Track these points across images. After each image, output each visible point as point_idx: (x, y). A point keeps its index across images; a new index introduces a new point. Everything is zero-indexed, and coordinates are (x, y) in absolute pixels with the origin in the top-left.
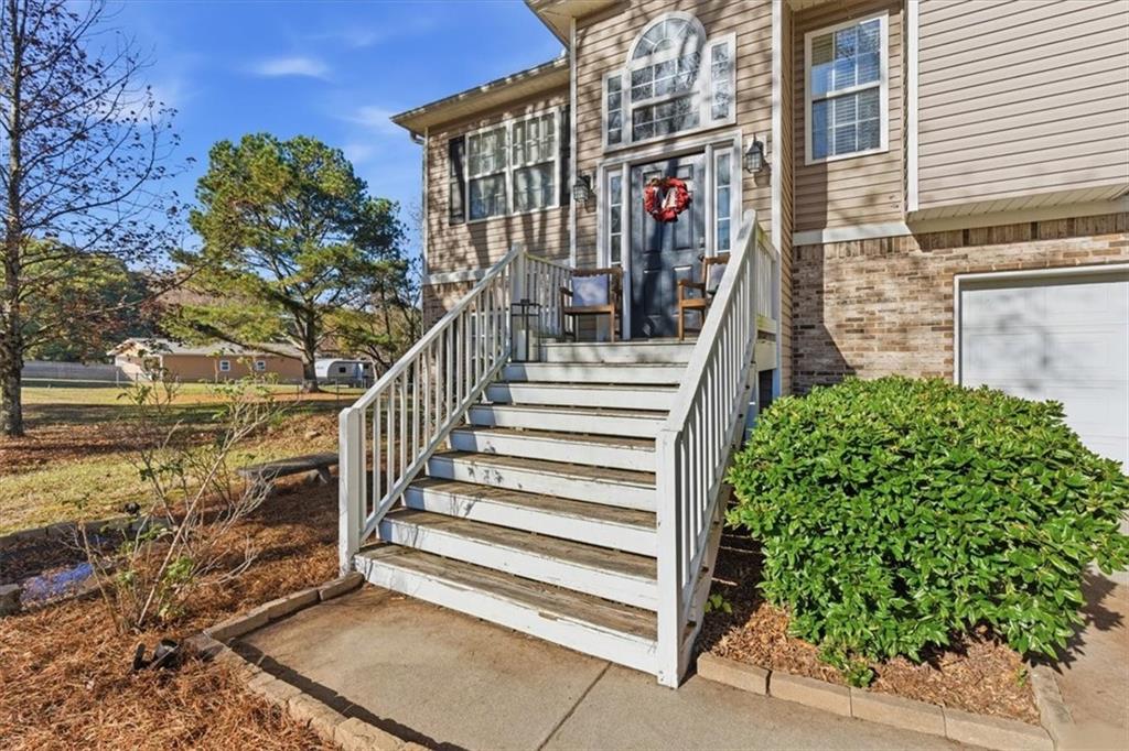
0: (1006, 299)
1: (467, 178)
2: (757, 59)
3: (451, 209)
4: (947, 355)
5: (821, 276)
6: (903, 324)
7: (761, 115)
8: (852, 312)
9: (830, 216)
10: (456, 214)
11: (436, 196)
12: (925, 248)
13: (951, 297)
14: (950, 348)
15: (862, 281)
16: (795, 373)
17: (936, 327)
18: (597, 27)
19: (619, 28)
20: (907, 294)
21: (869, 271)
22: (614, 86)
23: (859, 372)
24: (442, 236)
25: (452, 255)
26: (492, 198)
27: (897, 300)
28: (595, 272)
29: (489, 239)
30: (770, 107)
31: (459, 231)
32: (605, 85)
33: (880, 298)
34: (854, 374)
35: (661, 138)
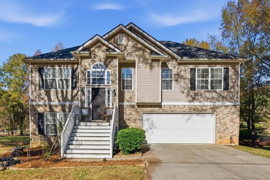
0: (148, 115)
1: (44, 78)
2: (114, 75)
3: (39, 85)
4: (141, 124)
5: (124, 110)
6: (135, 119)
7: (115, 85)
8: (128, 117)
9: (125, 100)
10: (41, 87)
11: (34, 81)
12: (138, 107)
13: (141, 115)
14: (141, 123)
15: (130, 111)
16: (120, 127)
17: (139, 120)
18: (85, 60)
19: (89, 62)
20: (136, 114)
21: (131, 110)
22: (89, 72)
23: (129, 127)
24: (36, 92)
25: (39, 97)
26: (52, 85)
27: (134, 115)
28: (85, 108)
29: (51, 95)
30: (116, 84)
31: (41, 91)
32: (87, 72)
33: (132, 114)
34: (128, 127)
35: (97, 85)
